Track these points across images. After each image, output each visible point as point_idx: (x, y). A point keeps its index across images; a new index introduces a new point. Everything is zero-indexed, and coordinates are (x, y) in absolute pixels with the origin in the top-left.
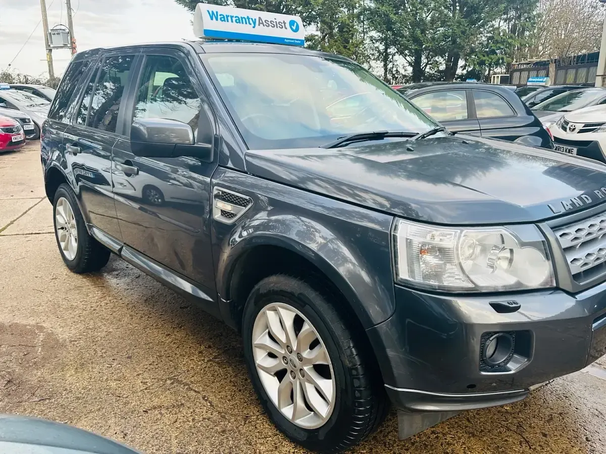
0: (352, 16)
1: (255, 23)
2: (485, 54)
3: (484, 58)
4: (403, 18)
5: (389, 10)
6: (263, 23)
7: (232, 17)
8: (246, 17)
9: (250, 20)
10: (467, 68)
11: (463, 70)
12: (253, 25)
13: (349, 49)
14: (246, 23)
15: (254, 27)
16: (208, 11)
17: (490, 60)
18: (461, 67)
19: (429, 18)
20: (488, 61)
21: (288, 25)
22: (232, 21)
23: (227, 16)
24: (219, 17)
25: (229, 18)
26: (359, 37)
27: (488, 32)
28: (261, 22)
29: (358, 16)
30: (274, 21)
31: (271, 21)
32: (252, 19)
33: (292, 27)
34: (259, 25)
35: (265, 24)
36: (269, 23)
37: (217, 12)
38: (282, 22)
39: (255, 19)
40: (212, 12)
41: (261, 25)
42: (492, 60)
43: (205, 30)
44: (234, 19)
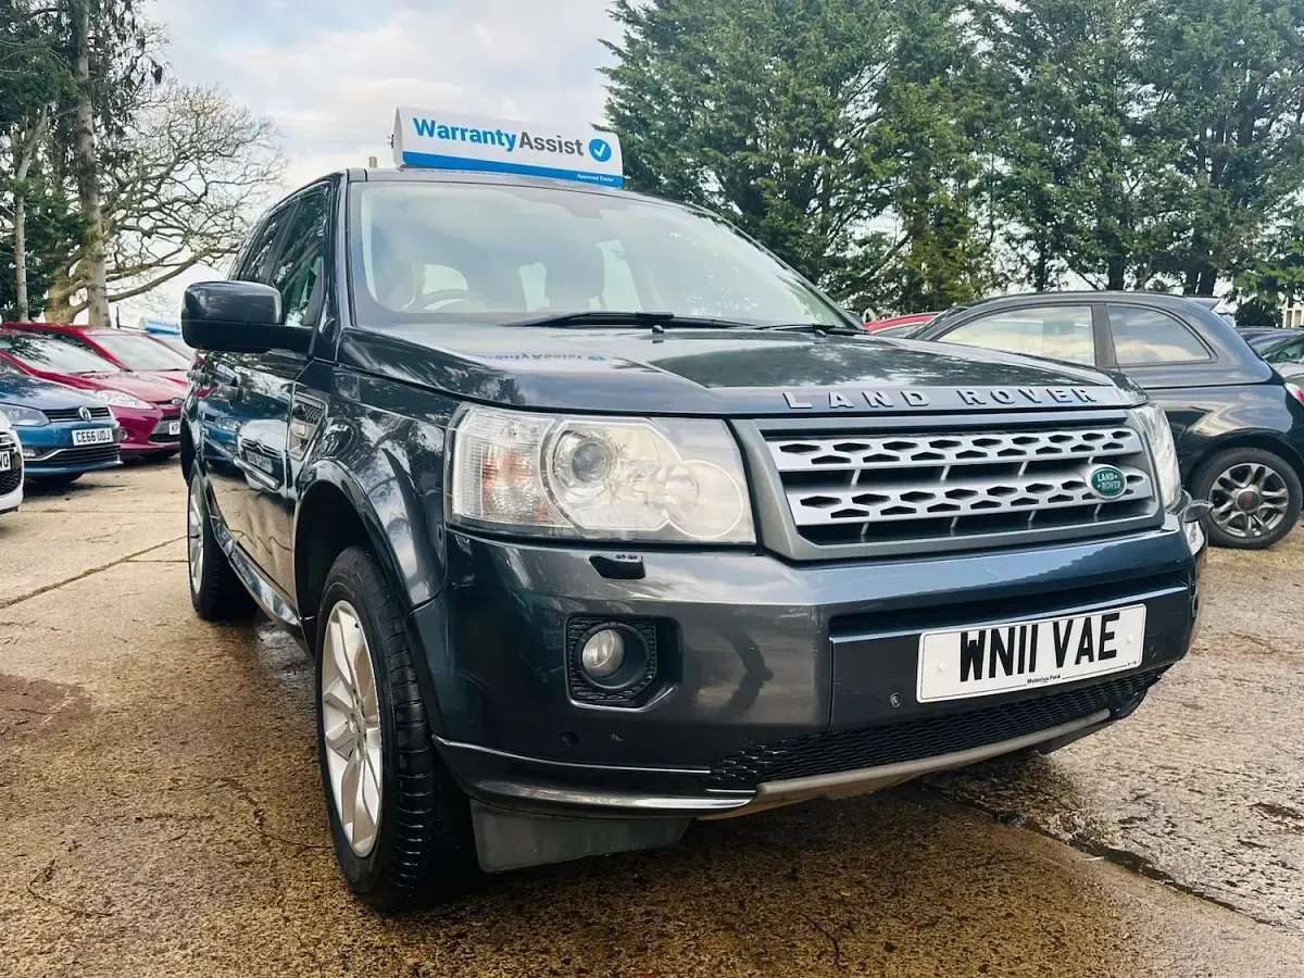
0: (964, 196)
1: (512, 143)
2: (1275, 265)
3: (1273, 273)
4: (1072, 192)
5: (1041, 177)
6: (529, 143)
7: (463, 131)
8: (494, 132)
9: (504, 138)
10: (1238, 298)
11: (1229, 302)
12: (507, 146)
13: (953, 258)
14: (493, 142)
15: (510, 150)
16: (415, 120)
17: (1289, 278)
18: (1225, 296)
19: (1137, 191)
20: (1285, 278)
21: (585, 148)
22: (463, 139)
23: (454, 130)
24: (436, 131)
25: (458, 133)
26: (978, 235)
27: (1282, 216)
28: (526, 141)
29: (977, 191)
30: (556, 139)
31: (548, 141)
32: (507, 136)
33: (596, 151)
34: (521, 146)
35: (534, 144)
36: (546, 145)
37: (433, 123)
38: (574, 142)
39: (514, 136)
40: (424, 121)
41: (526, 147)
42: (1294, 277)
43: (404, 153)
44: (468, 135)
